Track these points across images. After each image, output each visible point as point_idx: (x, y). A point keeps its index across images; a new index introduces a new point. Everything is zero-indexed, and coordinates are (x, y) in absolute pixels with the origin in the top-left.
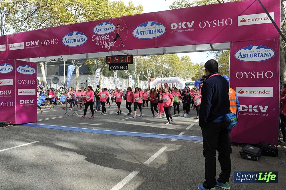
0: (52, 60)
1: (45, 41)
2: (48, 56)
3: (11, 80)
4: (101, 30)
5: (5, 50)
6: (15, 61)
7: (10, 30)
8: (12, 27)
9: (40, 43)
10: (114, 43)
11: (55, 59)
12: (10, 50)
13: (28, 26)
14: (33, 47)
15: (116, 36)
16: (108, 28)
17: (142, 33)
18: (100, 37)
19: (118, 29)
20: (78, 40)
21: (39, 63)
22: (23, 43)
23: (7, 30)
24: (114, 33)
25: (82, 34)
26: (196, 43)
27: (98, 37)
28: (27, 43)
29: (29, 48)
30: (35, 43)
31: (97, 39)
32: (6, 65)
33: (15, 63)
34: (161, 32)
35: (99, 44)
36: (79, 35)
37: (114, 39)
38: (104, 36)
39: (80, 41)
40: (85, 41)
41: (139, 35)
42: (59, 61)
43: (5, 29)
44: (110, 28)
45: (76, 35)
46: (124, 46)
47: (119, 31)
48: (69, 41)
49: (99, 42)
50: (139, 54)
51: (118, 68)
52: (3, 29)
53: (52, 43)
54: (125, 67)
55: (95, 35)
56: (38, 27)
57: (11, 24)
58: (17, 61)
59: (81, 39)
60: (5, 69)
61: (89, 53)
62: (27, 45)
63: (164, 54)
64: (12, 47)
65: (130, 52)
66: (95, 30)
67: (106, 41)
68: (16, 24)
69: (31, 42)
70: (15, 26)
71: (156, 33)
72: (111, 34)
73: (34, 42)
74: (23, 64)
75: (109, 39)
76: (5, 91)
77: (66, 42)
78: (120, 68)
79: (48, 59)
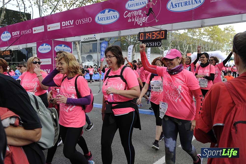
0: (86, 39)
1: (79, 21)
2: (83, 35)
3: (50, 59)
4: (133, 5)
5: (43, 30)
6: (53, 41)
7: (47, 10)
8: (49, 7)
9: (74, 22)
10: (147, 18)
11: (89, 38)
12: (48, 31)
13: (63, 5)
14: (68, 27)
15: (148, 11)
16: (140, 3)
17: (177, 5)
18: (132, 13)
19: (151, 3)
20: (110, 17)
21: (74, 42)
22: (60, 23)
23: (44, 10)
24: (147, 7)
25: (114, 11)
26: (242, 13)
27: (130, 13)
28: (63, 23)
29: (64, 28)
30: (70, 23)
31: (129, 15)
32: (45, 45)
33: (53, 43)
34: (199, 2)
35: (132, 20)
36: (111, 12)
37: (147, 14)
38: (136, 11)
39: (112, 19)
40: (117, 18)
41: (173, 7)
42: (93, 40)
43: (43, 9)
44: (142, 2)
45: (109, 12)
46: (158, 21)
47: (152, 5)
48: (102, 19)
49: (131, 18)
50: (174, 29)
51: (151, 45)
52: (41, 9)
53: (86, 21)
54: (159, 44)
55: (127, 11)
56: (72, 5)
57: (48, 5)
58: (54, 41)
59: (113, 16)
60: (44, 49)
61: (121, 31)
62: (63, 26)
63: (202, 27)
64: (50, 28)
65: (164, 27)
66: (127, 6)
67: (138, 17)
68: (52, 4)
69: (67, 22)
70: (51, 6)
71: (193, 4)
72: (143, 9)
73: (69, 21)
74: (60, 43)
75: (141, 14)
76: (44, 70)
77: (99, 21)
78: (153, 45)
79: (82, 38)
